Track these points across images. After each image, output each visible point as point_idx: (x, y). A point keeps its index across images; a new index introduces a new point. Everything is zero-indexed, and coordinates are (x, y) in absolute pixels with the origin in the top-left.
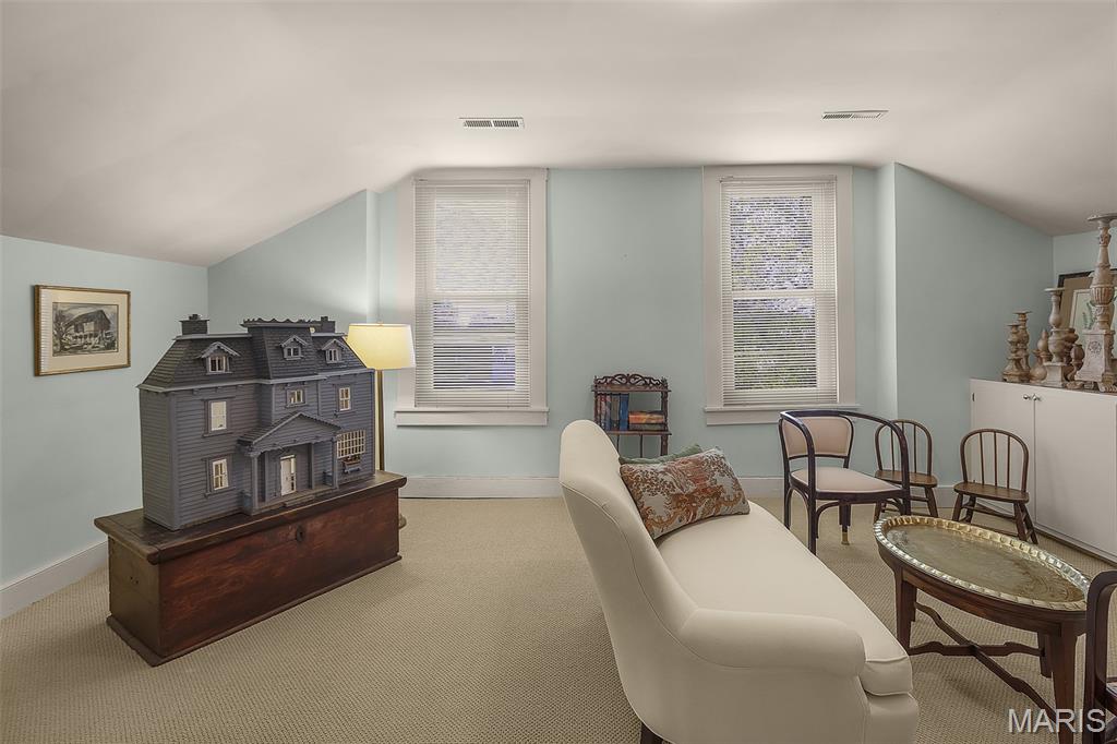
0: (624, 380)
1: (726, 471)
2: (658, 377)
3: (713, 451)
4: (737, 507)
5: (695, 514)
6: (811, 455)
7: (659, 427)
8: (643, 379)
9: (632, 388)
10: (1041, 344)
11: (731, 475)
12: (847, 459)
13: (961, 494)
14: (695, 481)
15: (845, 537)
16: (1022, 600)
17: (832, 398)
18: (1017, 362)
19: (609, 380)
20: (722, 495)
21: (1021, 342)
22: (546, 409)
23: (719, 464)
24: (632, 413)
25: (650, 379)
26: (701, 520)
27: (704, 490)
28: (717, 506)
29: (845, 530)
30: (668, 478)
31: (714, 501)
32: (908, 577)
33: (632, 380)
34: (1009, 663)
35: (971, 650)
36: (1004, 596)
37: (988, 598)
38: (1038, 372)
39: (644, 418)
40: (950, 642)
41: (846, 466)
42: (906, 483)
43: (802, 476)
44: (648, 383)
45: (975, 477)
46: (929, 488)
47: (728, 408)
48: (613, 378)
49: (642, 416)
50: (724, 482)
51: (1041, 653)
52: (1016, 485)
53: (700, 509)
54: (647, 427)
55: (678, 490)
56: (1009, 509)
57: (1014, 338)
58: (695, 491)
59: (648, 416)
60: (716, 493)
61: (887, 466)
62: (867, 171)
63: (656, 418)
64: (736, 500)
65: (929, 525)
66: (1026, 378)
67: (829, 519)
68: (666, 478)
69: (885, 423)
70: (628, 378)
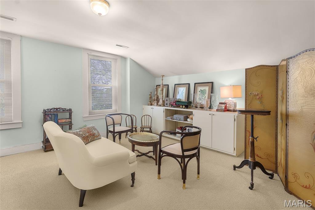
0: (55, 110)
1: (95, 129)
2: (68, 108)
3: (92, 125)
4: (99, 137)
5: (88, 141)
6: (114, 124)
7: (69, 123)
8: (62, 109)
9: (58, 112)
10: (154, 98)
11: (97, 130)
12: (120, 124)
13: (141, 128)
14: (88, 133)
15: (120, 142)
16: (151, 142)
17: (116, 111)
18: (150, 101)
19: (49, 110)
20: (95, 135)
21: (151, 98)
22: (22, 122)
23: (94, 128)
24: (59, 119)
25: (65, 109)
26: (90, 142)
27: (91, 134)
28: (94, 138)
29: (120, 140)
30: (81, 133)
31: (93, 137)
32: (134, 143)
33: (58, 110)
34: (149, 155)
35: (144, 154)
36: (149, 142)
37: (147, 143)
38: (153, 103)
39: (64, 121)
40: (140, 154)
41: (120, 126)
42: (132, 128)
43: (112, 129)
44: (64, 110)
45: (143, 125)
46: (136, 128)
47: (90, 116)
48: (51, 109)
49: (63, 120)
50: (95, 132)
51: (153, 152)
52: (150, 125)
53: (90, 139)
54: (65, 123)
55: (84, 135)
56: (148, 130)
57: (150, 97)
58: (88, 135)
59: (65, 120)
60: (94, 135)
61: (128, 125)
62: (124, 58)
63: (68, 120)
64: (98, 136)
65: (137, 134)
66: (151, 105)
67: (117, 138)
68: (80, 133)
69: (129, 115)
70: (57, 109)
